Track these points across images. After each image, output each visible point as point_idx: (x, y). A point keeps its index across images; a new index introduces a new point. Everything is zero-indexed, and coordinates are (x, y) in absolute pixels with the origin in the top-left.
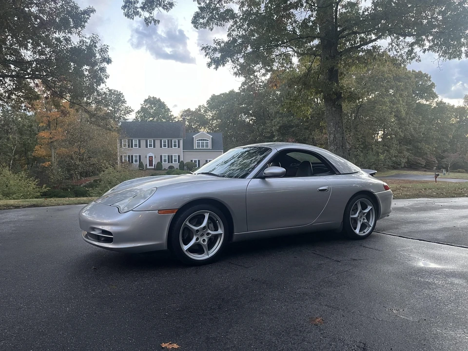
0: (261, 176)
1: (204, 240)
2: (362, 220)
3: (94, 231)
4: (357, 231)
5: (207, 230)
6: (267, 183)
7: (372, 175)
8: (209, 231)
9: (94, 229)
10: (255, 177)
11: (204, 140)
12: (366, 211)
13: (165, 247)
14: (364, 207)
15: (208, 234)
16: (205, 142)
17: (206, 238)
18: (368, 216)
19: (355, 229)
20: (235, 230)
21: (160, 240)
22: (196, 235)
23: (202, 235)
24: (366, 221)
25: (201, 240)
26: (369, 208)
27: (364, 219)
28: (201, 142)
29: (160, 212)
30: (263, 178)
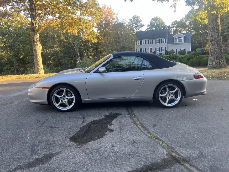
5: (66, 97)
8: (68, 97)
10: (95, 72)
11: (180, 38)
12: (174, 91)
13: (47, 103)
14: (172, 89)
16: (180, 39)
17: (66, 100)
18: (176, 94)
20: (82, 99)
21: (44, 100)
22: (61, 99)
23: (64, 99)
24: (174, 97)
26: (177, 89)
27: (172, 97)
28: (178, 39)
29: (43, 88)
30: (100, 73)
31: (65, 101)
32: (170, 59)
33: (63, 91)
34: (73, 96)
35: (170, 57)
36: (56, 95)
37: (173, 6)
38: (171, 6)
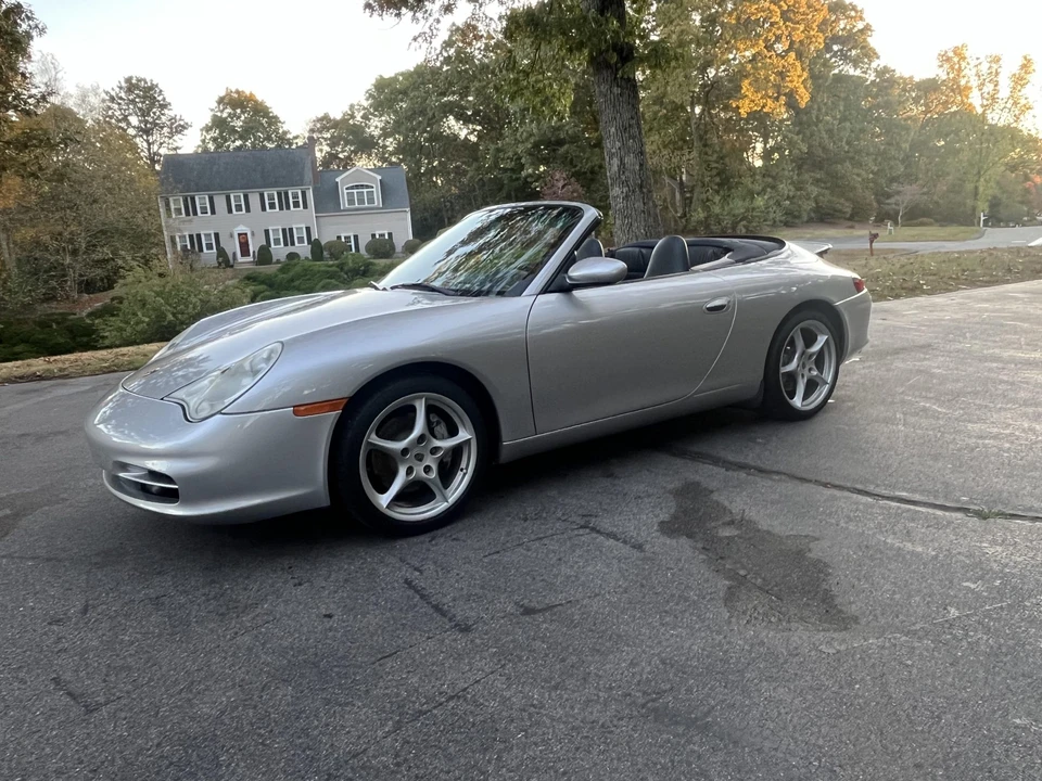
0: (560, 285)
1: (426, 469)
2: (806, 372)
3: (127, 471)
4: (797, 402)
5: (429, 441)
6: (576, 304)
7: (821, 254)
8: (437, 443)
9: (125, 467)
10: (546, 290)
11: (363, 187)
12: (816, 348)
13: (325, 501)
14: (810, 339)
15: (435, 450)
16: (365, 190)
17: (431, 461)
18: (819, 361)
19: (792, 395)
20: (504, 439)
21: (309, 484)
22: (403, 462)
23: (420, 458)
24: (815, 373)
25: (419, 471)
26: (822, 339)
27: (811, 370)
28: (355, 191)
29: (298, 410)
30: (566, 289)
31: (427, 469)
32: (346, 273)
33: (413, 410)
34: (464, 434)
35: (342, 269)
36: (374, 439)
37: (420, 39)
38: (415, 39)
